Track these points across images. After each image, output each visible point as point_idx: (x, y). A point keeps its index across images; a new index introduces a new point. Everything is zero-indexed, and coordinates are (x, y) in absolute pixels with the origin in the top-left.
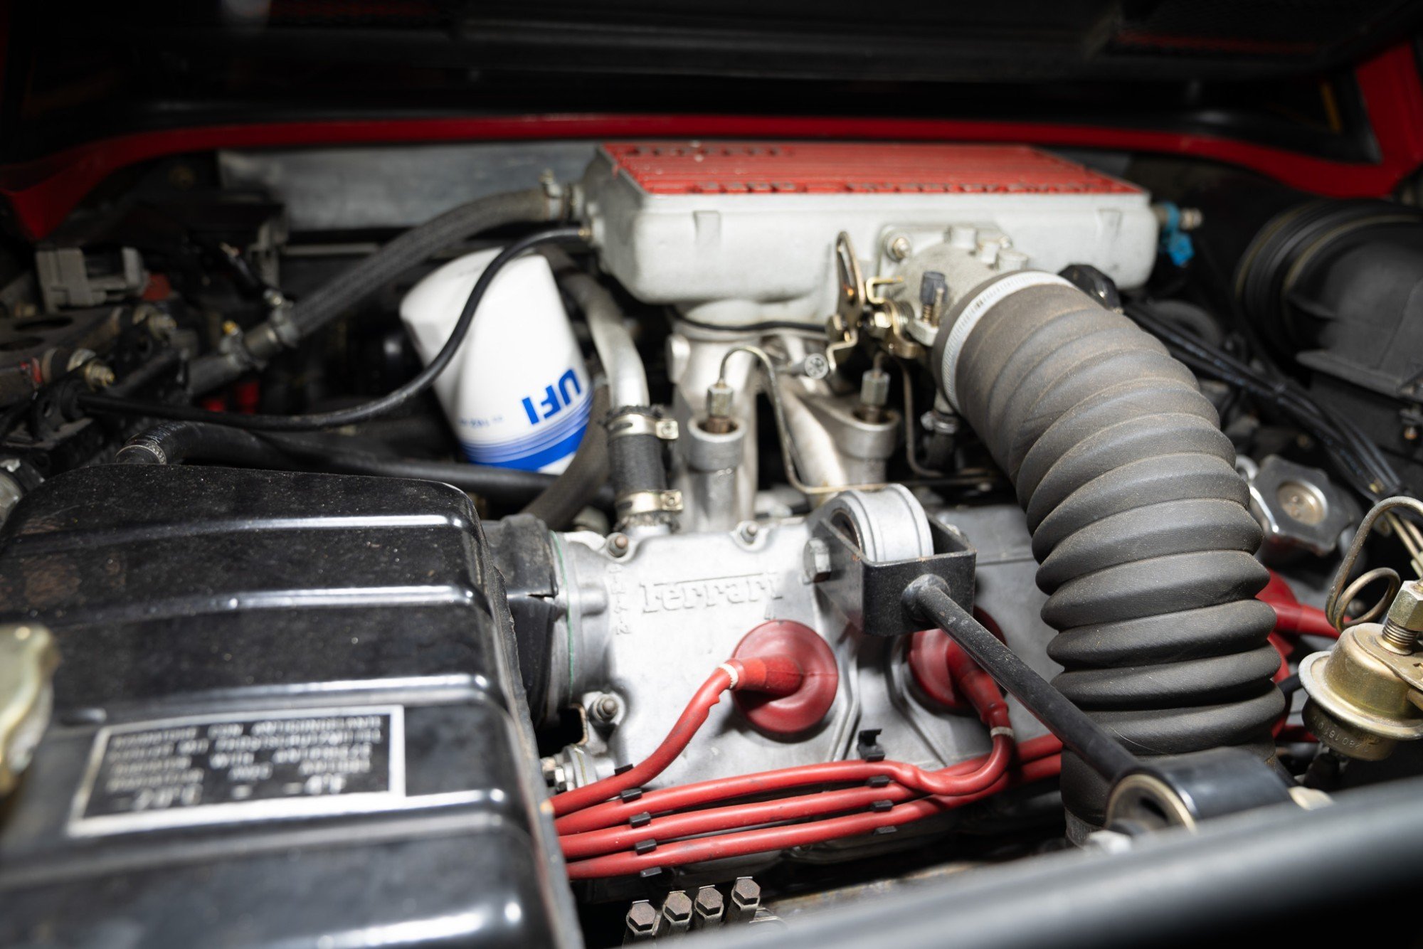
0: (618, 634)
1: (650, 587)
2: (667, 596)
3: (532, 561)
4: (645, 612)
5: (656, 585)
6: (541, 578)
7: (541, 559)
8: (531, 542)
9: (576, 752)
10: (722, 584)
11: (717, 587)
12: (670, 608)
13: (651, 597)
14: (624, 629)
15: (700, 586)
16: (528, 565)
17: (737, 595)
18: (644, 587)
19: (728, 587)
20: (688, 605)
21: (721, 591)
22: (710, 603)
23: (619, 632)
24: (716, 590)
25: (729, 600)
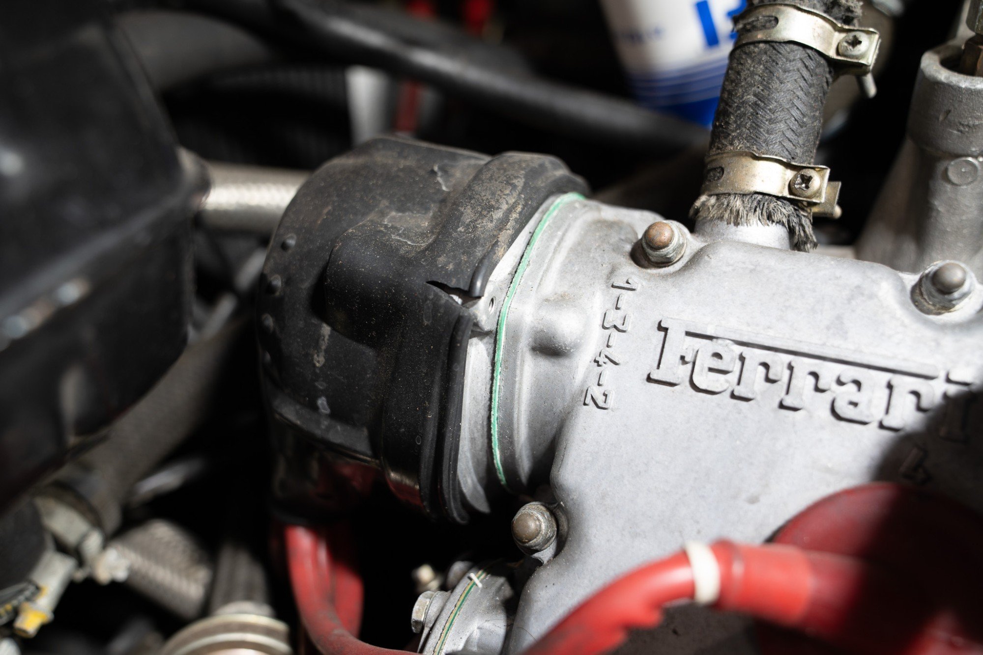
0: (585, 404)
1: (676, 334)
2: (705, 360)
3: (472, 226)
4: (649, 379)
5: (688, 334)
6: (464, 258)
7: (490, 225)
8: (493, 194)
9: (470, 579)
10: (829, 372)
11: (815, 375)
12: (702, 386)
13: (671, 357)
14: (600, 400)
15: (779, 362)
16: (461, 229)
17: (855, 404)
18: (666, 330)
19: (840, 383)
20: (740, 391)
21: (821, 385)
22: (788, 402)
23: (589, 400)
24: (811, 380)
25: (833, 411)
